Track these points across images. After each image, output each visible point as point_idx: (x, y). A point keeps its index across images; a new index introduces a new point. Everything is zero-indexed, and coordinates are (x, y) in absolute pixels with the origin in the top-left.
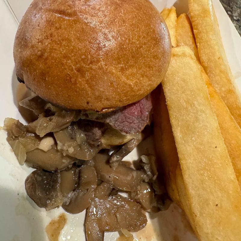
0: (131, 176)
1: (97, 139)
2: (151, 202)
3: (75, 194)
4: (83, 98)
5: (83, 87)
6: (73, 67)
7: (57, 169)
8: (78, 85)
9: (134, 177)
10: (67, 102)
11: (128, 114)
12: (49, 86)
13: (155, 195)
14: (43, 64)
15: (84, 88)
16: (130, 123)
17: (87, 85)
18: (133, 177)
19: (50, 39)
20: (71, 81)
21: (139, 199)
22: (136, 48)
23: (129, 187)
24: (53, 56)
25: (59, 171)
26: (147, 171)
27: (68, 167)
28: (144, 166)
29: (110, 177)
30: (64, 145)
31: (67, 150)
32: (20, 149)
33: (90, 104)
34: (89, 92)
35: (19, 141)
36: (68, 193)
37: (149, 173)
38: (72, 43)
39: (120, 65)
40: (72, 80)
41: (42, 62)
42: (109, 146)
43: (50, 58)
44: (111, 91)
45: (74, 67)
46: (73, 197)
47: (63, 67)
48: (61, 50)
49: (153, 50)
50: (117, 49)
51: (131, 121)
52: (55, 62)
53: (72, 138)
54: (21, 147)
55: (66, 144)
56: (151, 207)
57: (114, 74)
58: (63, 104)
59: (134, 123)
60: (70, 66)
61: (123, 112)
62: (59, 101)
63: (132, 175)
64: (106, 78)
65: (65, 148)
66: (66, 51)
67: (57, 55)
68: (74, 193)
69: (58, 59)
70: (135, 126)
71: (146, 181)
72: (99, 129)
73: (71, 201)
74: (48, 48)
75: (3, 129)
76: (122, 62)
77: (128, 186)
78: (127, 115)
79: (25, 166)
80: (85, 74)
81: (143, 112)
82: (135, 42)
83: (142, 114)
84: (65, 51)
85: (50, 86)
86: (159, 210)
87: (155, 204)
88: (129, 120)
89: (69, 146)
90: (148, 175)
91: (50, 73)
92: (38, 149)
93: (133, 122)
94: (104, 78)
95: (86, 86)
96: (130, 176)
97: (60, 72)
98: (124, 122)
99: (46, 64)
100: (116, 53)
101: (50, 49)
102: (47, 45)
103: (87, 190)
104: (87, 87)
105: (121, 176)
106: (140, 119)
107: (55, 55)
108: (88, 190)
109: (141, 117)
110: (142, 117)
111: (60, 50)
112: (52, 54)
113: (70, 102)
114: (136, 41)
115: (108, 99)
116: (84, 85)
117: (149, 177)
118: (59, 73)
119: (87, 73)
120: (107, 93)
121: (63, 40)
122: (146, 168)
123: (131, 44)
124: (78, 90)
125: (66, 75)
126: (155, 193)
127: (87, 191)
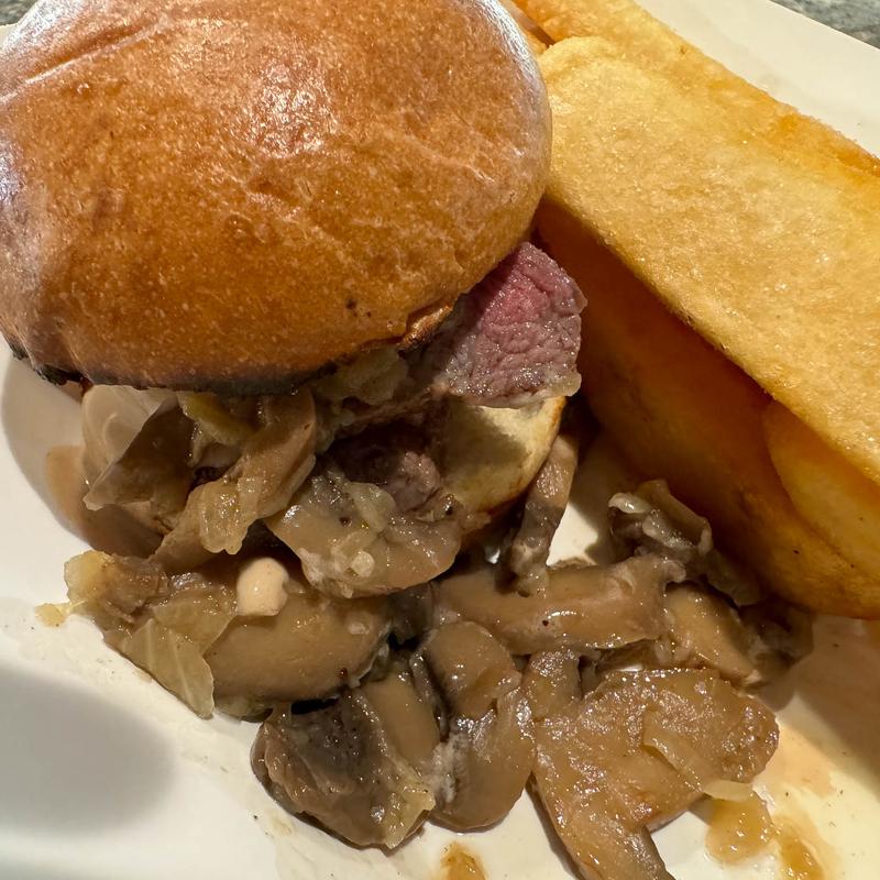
0: (618, 585)
1: (433, 495)
2: (742, 647)
3: (457, 747)
4: (326, 291)
5: (308, 241)
6: (239, 184)
7: (345, 671)
8: (288, 243)
9: (631, 584)
10: (274, 339)
11: (501, 323)
12: (180, 305)
13: (742, 612)
14: (125, 234)
15: (312, 246)
16: (526, 350)
17: (317, 228)
18: (625, 586)
19: (107, 137)
20: (255, 241)
21: (691, 655)
22: (421, 38)
23: (635, 627)
24: (144, 183)
25: (355, 682)
26: (659, 538)
27: (378, 662)
28: (641, 529)
29: (545, 623)
30: (327, 557)
31: (351, 572)
32: (175, 648)
33: (362, 308)
34: (341, 254)
35: (158, 623)
36: (430, 757)
37: (674, 542)
38: (193, 103)
39: (397, 112)
40: (257, 234)
41: (114, 228)
42: (484, 514)
43: (138, 196)
44: (413, 217)
45: (241, 181)
46: (455, 763)
47: (202, 204)
48: (167, 146)
49: (474, 31)
50: (359, 56)
51: (526, 342)
52: (165, 198)
53: (344, 520)
54: (175, 638)
55: (335, 551)
56: (755, 661)
57: (394, 145)
58: (263, 363)
59: (541, 344)
60: (227, 183)
61: (479, 325)
62: (241, 354)
63: (618, 580)
64: (373, 172)
65: (337, 567)
66: (185, 141)
67: (160, 170)
68: (451, 744)
69: (170, 185)
70: (547, 350)
71: (680, 577)
72: (419, 455)
73: (458, 781)
74: (115, 170)
75: (75, 611)
76: (401, 100)
77: (629, 622)
78: (499, 328)
79: (219, 719)
80: (293, 187)
81: (550, 288)
82: (405, 19)
83: (550, 293)
84: (180, 143)
85: (185, 306)
86: (785, 660)
87: (760, 646)
88: (514, 343)
89: (351, 552)
90: (672, 553)
91: (164, 250)
92: (240, 621)
93: (533, 338)
94: (368, 174)
95: (317, 233)
96: (613, 586)
97: (200, 225)
98: (499, 360)
99: (132, 228)
100: (362, 70)
101: (125, 166)
102: (108, 161)
103: (494, 705)
104: (322, 235)
105: (585, 603)
106: (555, 315)
107: (152, 177)
108: (499, 706)
109: (553, 308)
110: (557, 304)
111: (164, 151)
112: (141, 177)
113: (284, 333)
114: (406, 13)
115: (414, 260)
116: (309, 234)
117: (681, 559)
118: (198, 233)
119: (296, 181)
120: (404, 233)
121: (154, 113)
122: (653, 529)
123: (395, 27)
124: (295, 263)
125: (227, 225)
126: (734, 606)
127: (495, 708)
